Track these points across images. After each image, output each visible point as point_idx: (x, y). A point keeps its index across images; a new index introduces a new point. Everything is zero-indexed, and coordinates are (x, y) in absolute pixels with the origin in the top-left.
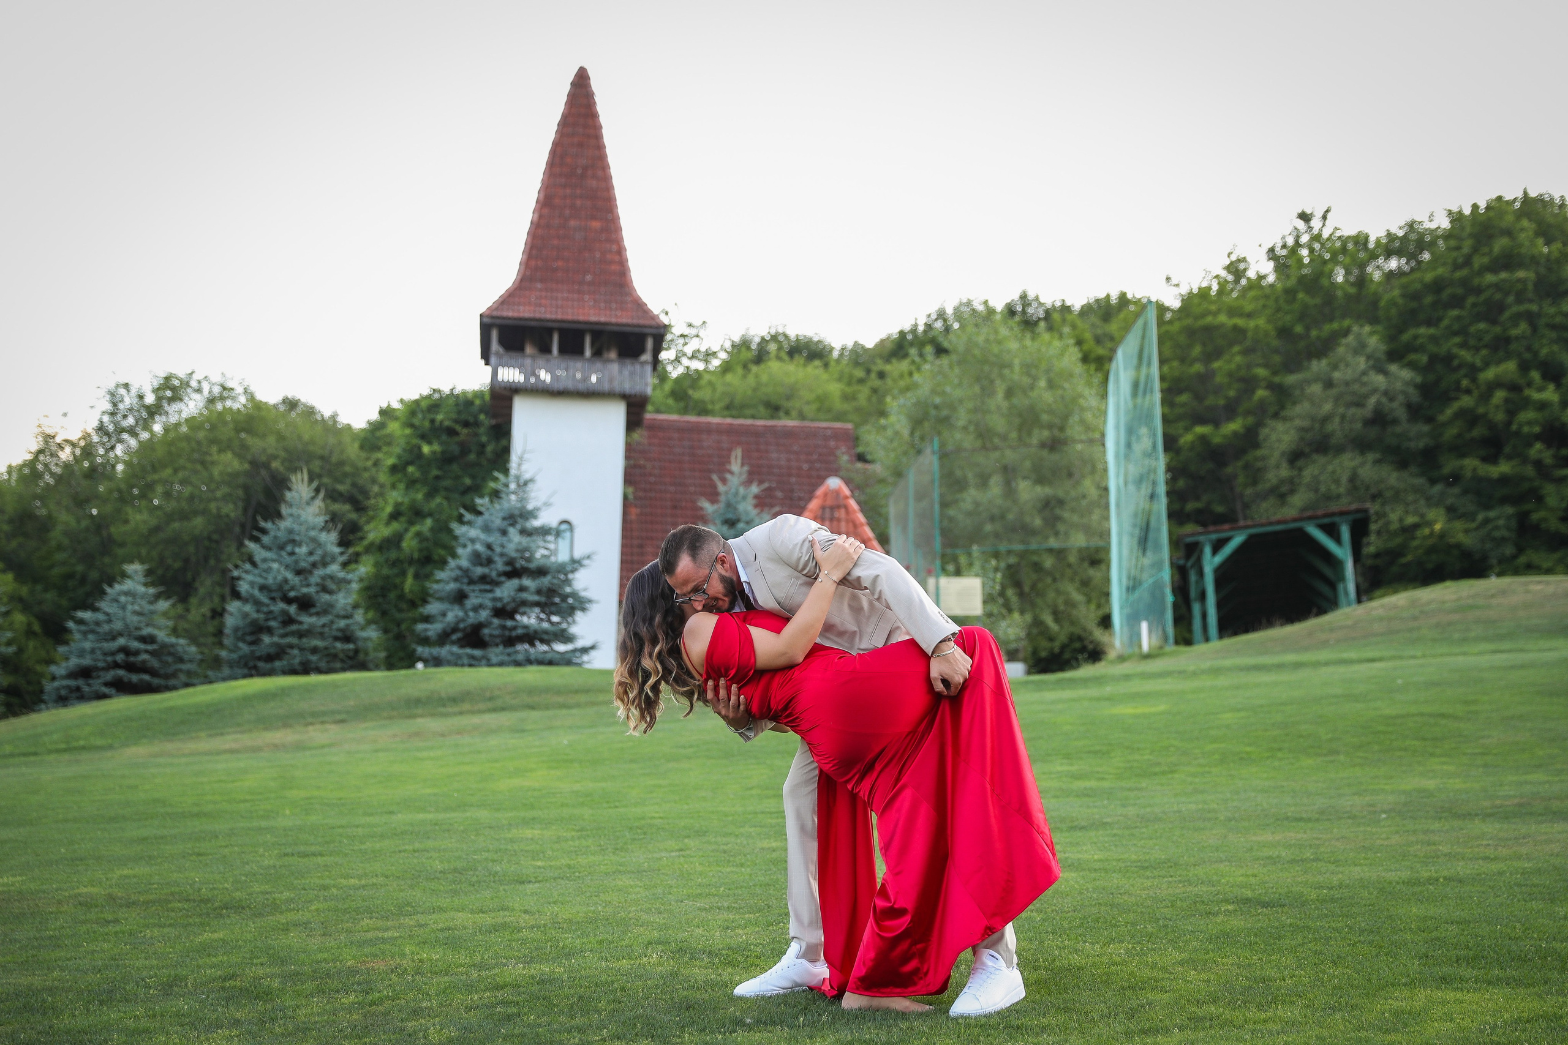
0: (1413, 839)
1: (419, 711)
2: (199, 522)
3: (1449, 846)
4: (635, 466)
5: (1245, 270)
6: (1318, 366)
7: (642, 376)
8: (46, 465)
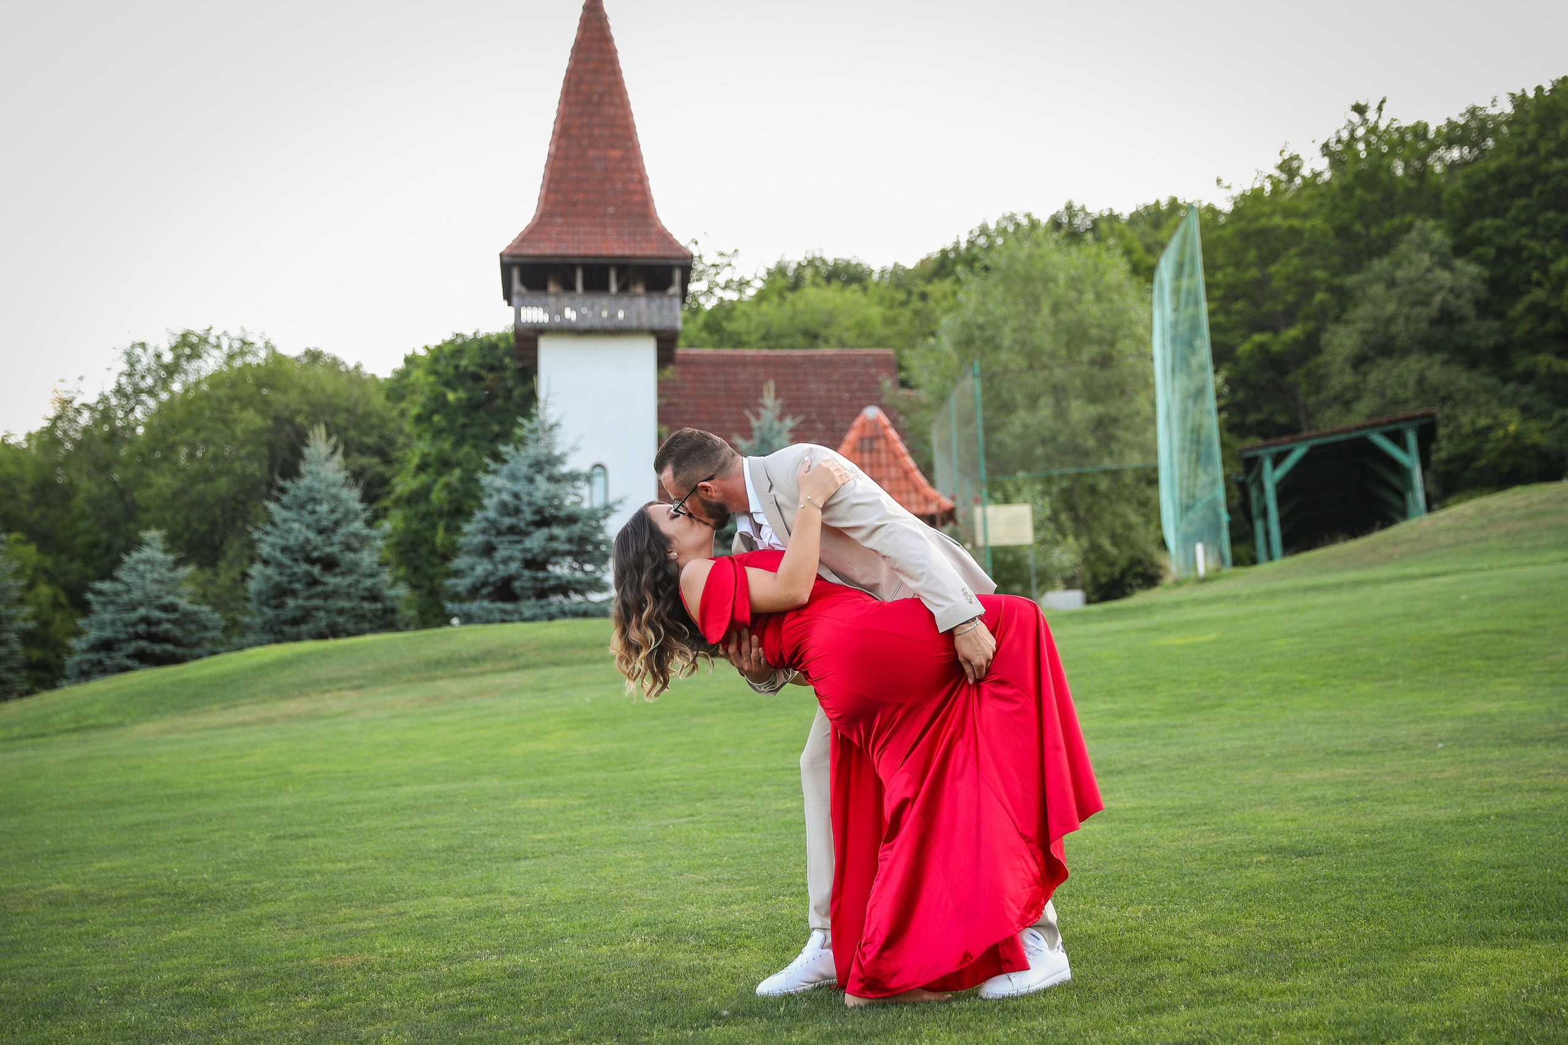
0: (1469, 770)
1: (440, 673)
2: (223, 483)
3: (1506, 777)
4: (668, 405)
5: (1299, 168)
6: (1381, 265)
7: (671, 309)
8: (65, 432)
